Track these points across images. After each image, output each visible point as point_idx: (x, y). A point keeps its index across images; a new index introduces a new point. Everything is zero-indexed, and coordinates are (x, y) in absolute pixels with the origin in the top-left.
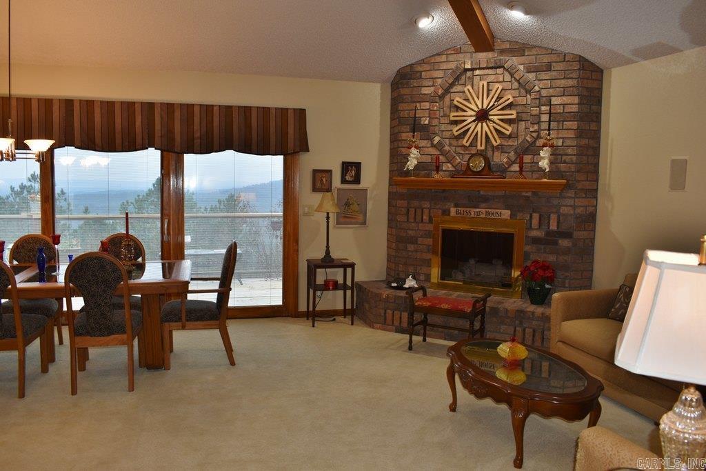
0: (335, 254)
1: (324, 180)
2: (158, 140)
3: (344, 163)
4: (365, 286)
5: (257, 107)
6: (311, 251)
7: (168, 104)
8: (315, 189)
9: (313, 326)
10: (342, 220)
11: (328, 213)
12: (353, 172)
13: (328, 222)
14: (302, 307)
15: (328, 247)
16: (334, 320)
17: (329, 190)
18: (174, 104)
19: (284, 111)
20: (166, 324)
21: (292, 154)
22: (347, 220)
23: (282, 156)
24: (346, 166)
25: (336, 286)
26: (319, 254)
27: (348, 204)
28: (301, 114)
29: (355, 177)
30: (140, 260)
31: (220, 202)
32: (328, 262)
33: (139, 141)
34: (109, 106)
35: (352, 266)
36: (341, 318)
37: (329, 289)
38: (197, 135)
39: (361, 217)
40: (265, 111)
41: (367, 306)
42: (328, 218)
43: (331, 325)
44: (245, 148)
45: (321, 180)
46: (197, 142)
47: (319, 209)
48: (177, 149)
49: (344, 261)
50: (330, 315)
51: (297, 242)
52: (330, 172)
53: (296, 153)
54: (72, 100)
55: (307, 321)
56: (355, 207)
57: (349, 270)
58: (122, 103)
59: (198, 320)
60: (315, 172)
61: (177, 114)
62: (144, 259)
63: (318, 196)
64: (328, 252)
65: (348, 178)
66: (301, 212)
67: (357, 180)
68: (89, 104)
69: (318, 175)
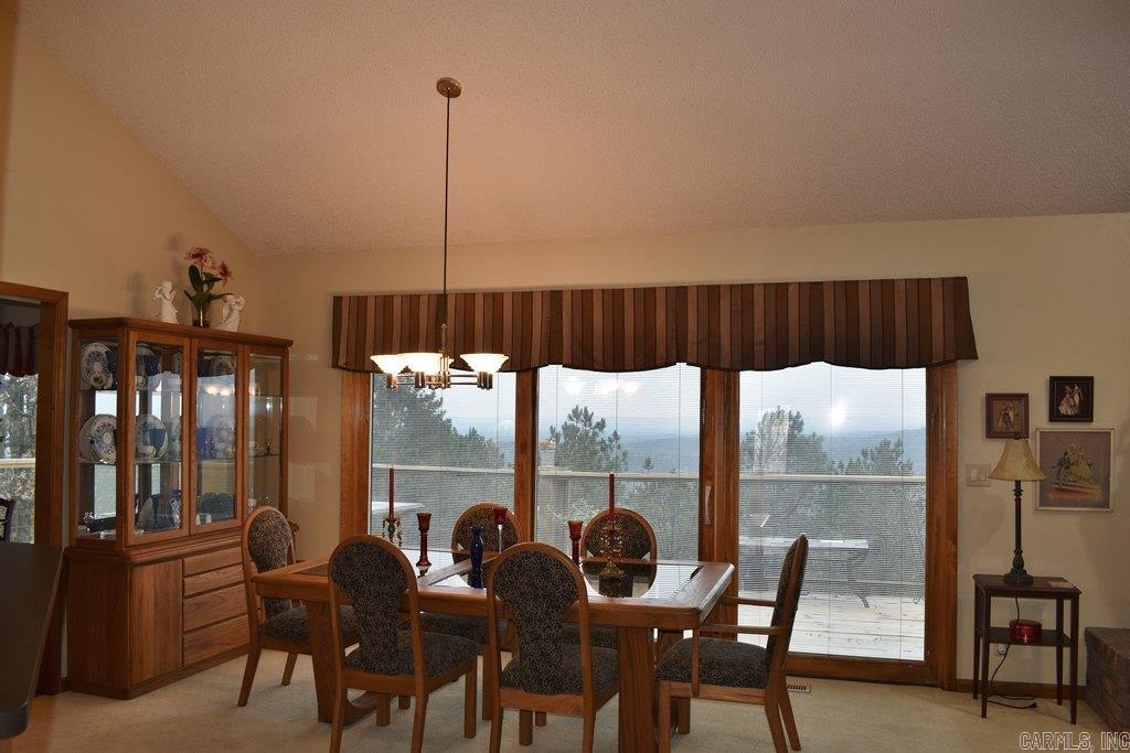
0: (1035, 567)
1: (1011, 414)
2: (692, 349)
3: (1054, 380)
4: (1106, 641)
5: (870, 281)
6: (984, 557)
7: (709, 286)
8: (991, 433)
9: (984, 715)
10: (1051, 496)
11: (1018, 483)
12: (1077, 398)
13: (1018, 501)
14: (965, 671)
15: (1018, 551)
16: (1034, 706)
17: (1021, 433)
18: (719, 286)
19: (922, 285)
20: (665, 683)
21: (942, 364)
22: (1067, 497)
23: (923, 370)
24: (1059, 386)
25: (1036, 635)
26: (1001, 565)
27: (1065, 464)
28: (957, 288)
29: (1080, 407)
30: (647, 557)
31: (864, 453)
32: (1018, 583)
33: (661, 351)
34: (615, 296)
35: (1074, 595)
36: (1051, 704)
37: (1021, 642)
38: (759, 337)
39: (1096, 493)
40: (885, 287)
41: (1109, 686)
42: (1018, 492)
43: (1026, 717)
44: (848, 357)
45: (1005, 415)
46: (759, 349)
47: (997, 474)
48: (725, 363)
49: (1053, 584)
50: (1023, 694)
51: (954, 539)
52: (1023, 398)
53: (950, 361)
54: (561, 292)
55: (973, 701)
56: (1083, 469)
57: (1067, 604)
58: (635, 290)
59: (723, 682)
60: (991, 398)
61: (725, 303)
62: (654, 557)
63: (998, 446)
64: (1019, 563)
65: (1064, 409)
66: (962, 479)
67: (1085, 413)
68: (584, 296)
69: (998, 405)
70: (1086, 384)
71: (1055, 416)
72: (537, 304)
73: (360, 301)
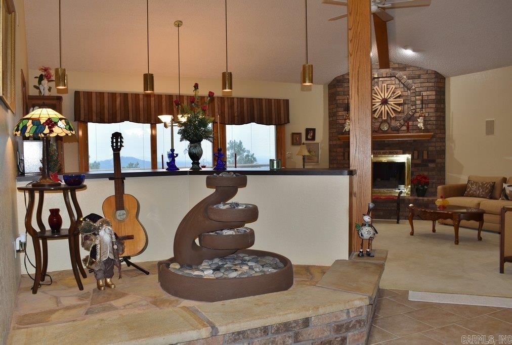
1: (297, 138)
5: (265, 99)
7: (221, 97)
11: (303, 156)
12: (312, 134)
19: (278, 101)
21: (280, 124)
22: (309, 161)
23: (274, 126)
27: (309, 152)
29: (312, 136)
38: (236, 114)
39: (316, 159)
40: (269, 101)
42: (304, 159)
44: (260, 121)
46: (236, 118)
53: (283, 124)
54: (172, 96)
56: (313, 153)
60: (293, 134)
61: (226, 103)
63: (295, 148)
65: (309, 137)
66: (286, 157)
67: (313, 138)
69: (295, 136)
70: (314, 130)
71: (307, 139)
72: (164, 99)
73: (89, 94)
